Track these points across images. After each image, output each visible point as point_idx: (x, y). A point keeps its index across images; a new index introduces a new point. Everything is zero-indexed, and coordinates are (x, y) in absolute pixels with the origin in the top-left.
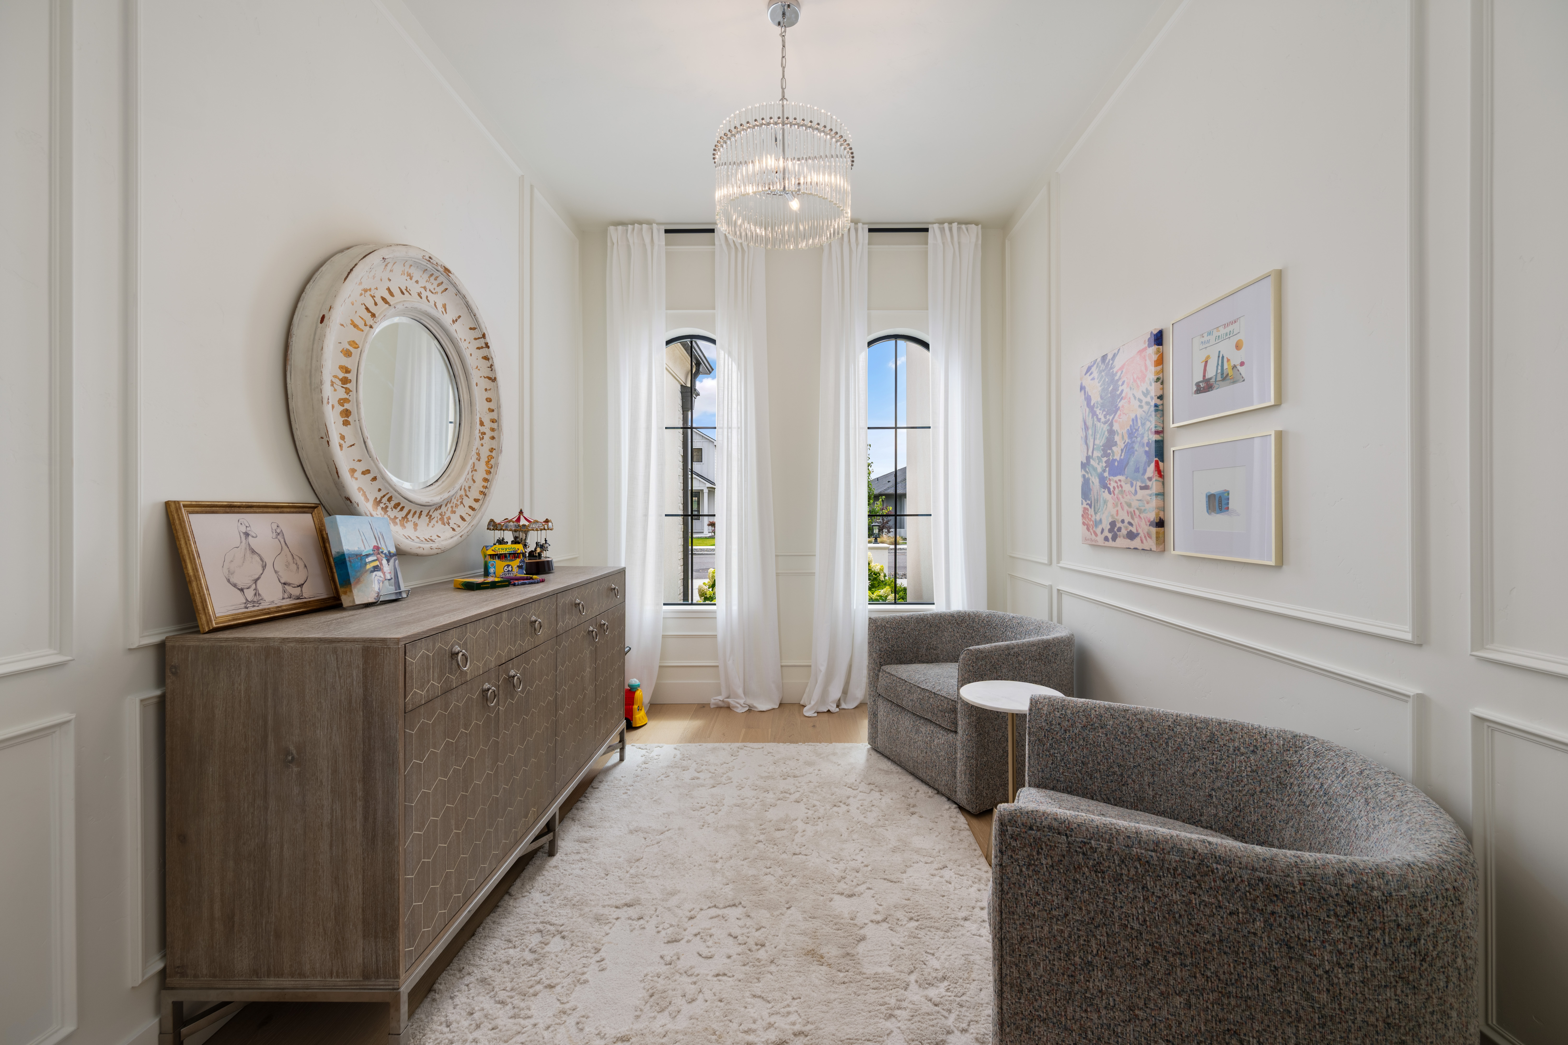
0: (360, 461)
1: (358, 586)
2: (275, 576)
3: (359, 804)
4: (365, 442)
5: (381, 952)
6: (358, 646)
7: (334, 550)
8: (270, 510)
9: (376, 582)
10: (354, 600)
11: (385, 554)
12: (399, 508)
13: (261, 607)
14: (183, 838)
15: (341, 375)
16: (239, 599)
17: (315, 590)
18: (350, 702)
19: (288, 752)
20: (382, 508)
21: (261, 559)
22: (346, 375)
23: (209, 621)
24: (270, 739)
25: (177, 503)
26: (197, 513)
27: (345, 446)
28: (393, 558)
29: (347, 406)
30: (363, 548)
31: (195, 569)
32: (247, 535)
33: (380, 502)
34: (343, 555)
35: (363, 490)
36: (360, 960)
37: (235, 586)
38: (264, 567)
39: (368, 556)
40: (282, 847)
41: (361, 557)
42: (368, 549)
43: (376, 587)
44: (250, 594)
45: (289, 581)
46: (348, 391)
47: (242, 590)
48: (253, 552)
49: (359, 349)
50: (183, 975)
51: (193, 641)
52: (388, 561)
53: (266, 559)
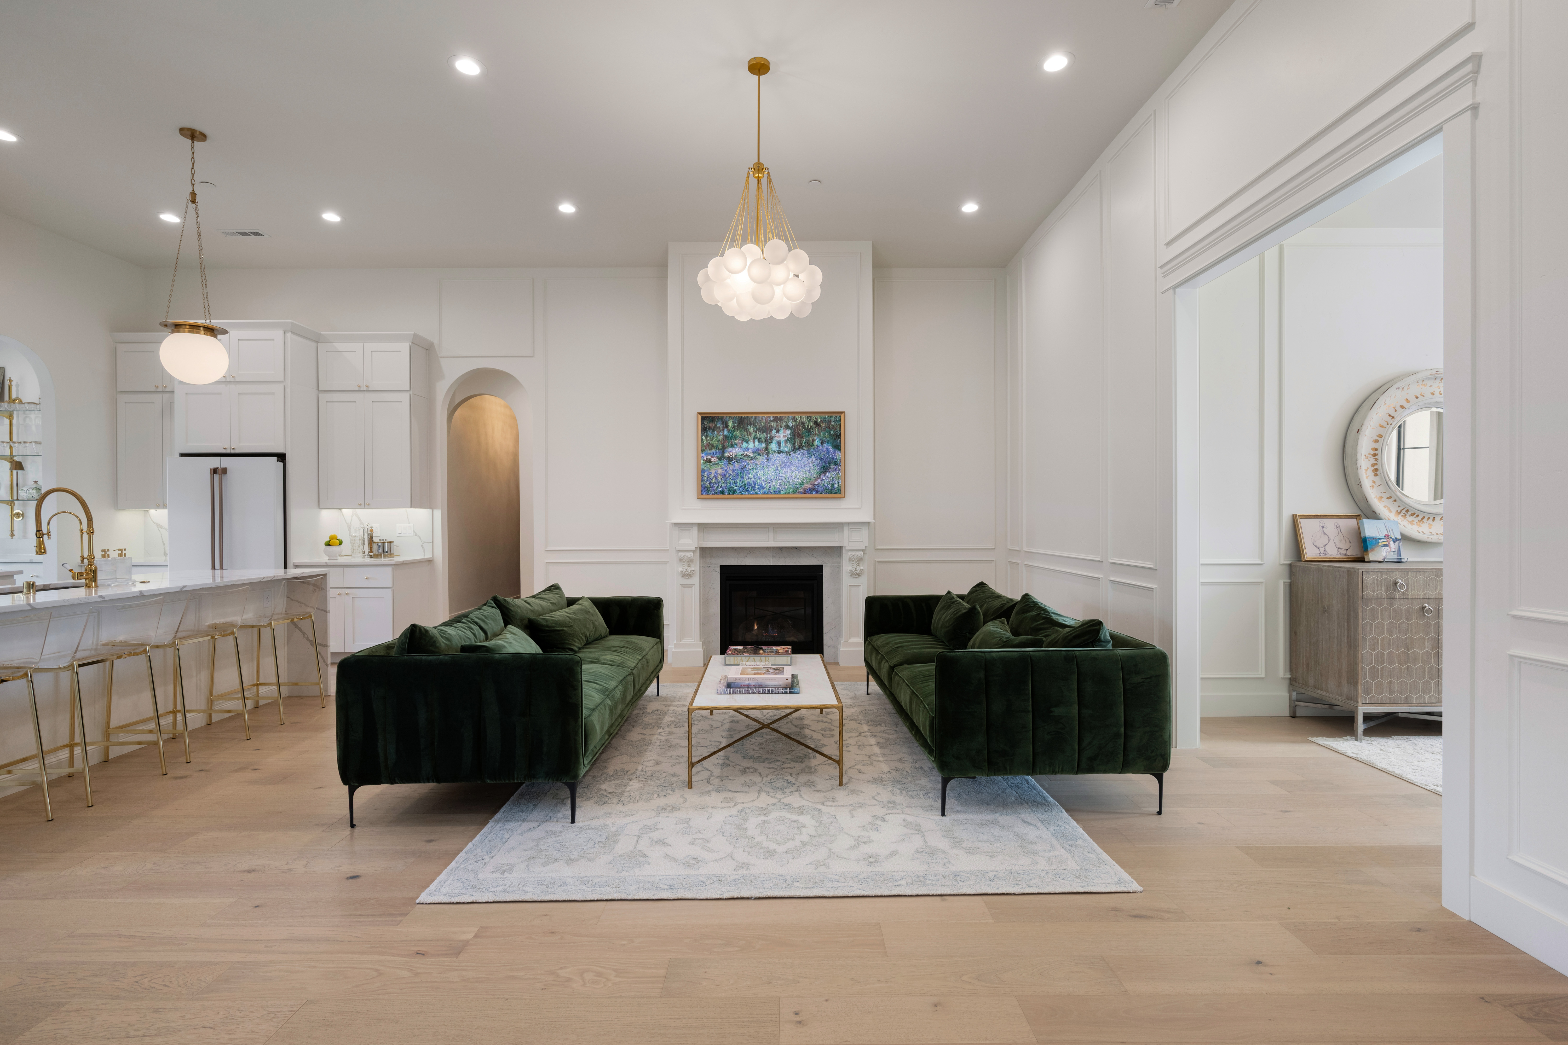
0: (1385, 492)
1: (1373, 552)
2: (1334, 544)
3: (1346, 631)
4: (1387, 483)
5: (1352, 691)
6: (1346, 570)
7: (1362, 535)
8: (1334, 517)
9: (1384, 551)
10: (1369, 559)
11: (1393, 539)
12: (1415, 516)
13: (1326, 556)
14: (1296, 633)
15: (1373, 452)
16: (1317, 551)
17: (1353, 553)
18: (1343, 591)
19: (1324, 608)
20: (1402, 516)
21: (1328, 537)
22: (1375, 452)
23: (1304, 558)
24: (1319, 602)
25: (1296, 515)
26: (1303, 518)
27: (1375, 486)
28: (1398, 541)
29: (1376, 467)
30: (1378, 535)
31: (1301, 539)
32: (1323, 527)
33: (1400, 512)
34: (1366, 537)
35: (1387, 506)
36: (1346, 692)
37: (1316, 546)
38: (1329, 540)
39: (1380, 539)
40: (1323, 642)
41: (1376, 540)
42: (1382, 536)
43: (1384, 554)
44: (1322, 550)
45: (1340, 547)
46: (1376, 459)
47: (1319, 548)
48: (1325, 534)
49: (1383, 438)
50: (1296, 682)
51: (1299, 564)
52: (1394, 542)
53: (1330, 537)
